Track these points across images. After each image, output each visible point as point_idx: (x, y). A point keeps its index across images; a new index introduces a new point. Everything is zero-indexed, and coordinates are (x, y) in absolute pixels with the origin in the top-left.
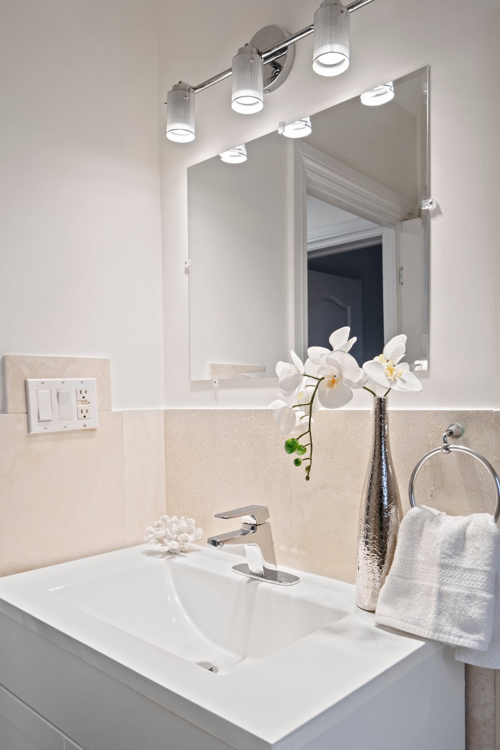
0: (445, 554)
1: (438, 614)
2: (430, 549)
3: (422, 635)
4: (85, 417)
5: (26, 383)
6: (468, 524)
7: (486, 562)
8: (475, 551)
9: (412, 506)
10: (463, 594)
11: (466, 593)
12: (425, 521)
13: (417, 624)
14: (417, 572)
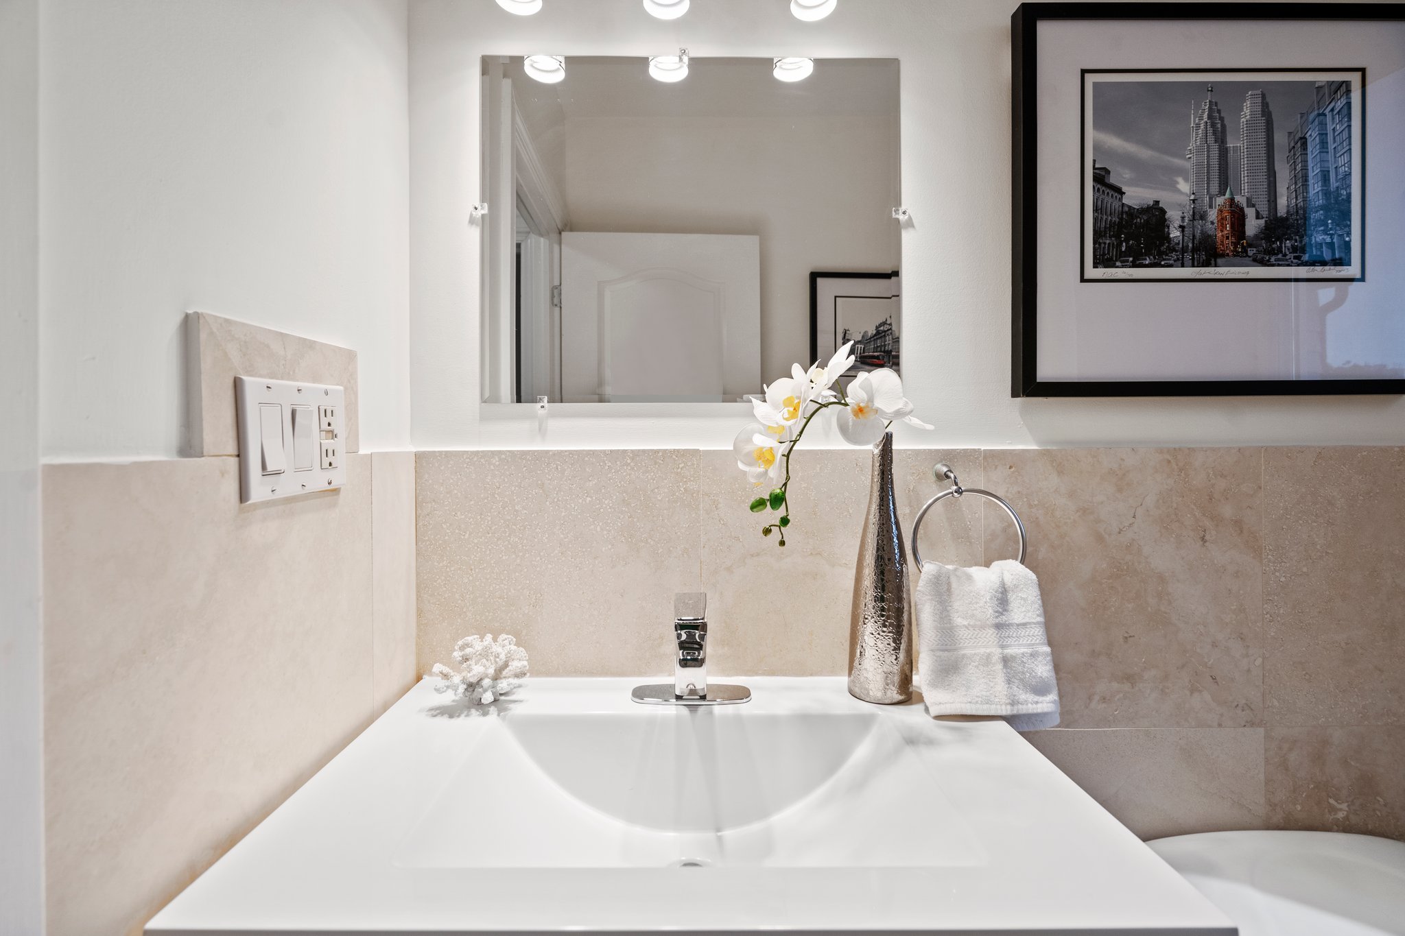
0: (997, 612)
1: (1009, 684)
2: (976, 610)
3: (999, 713)
4: (330, 464)
5: (237, 384)
8: (1022, 602)
10: (1027, 653)
11: (1029, 651)
13: (988, 702)
14: (961, 641)
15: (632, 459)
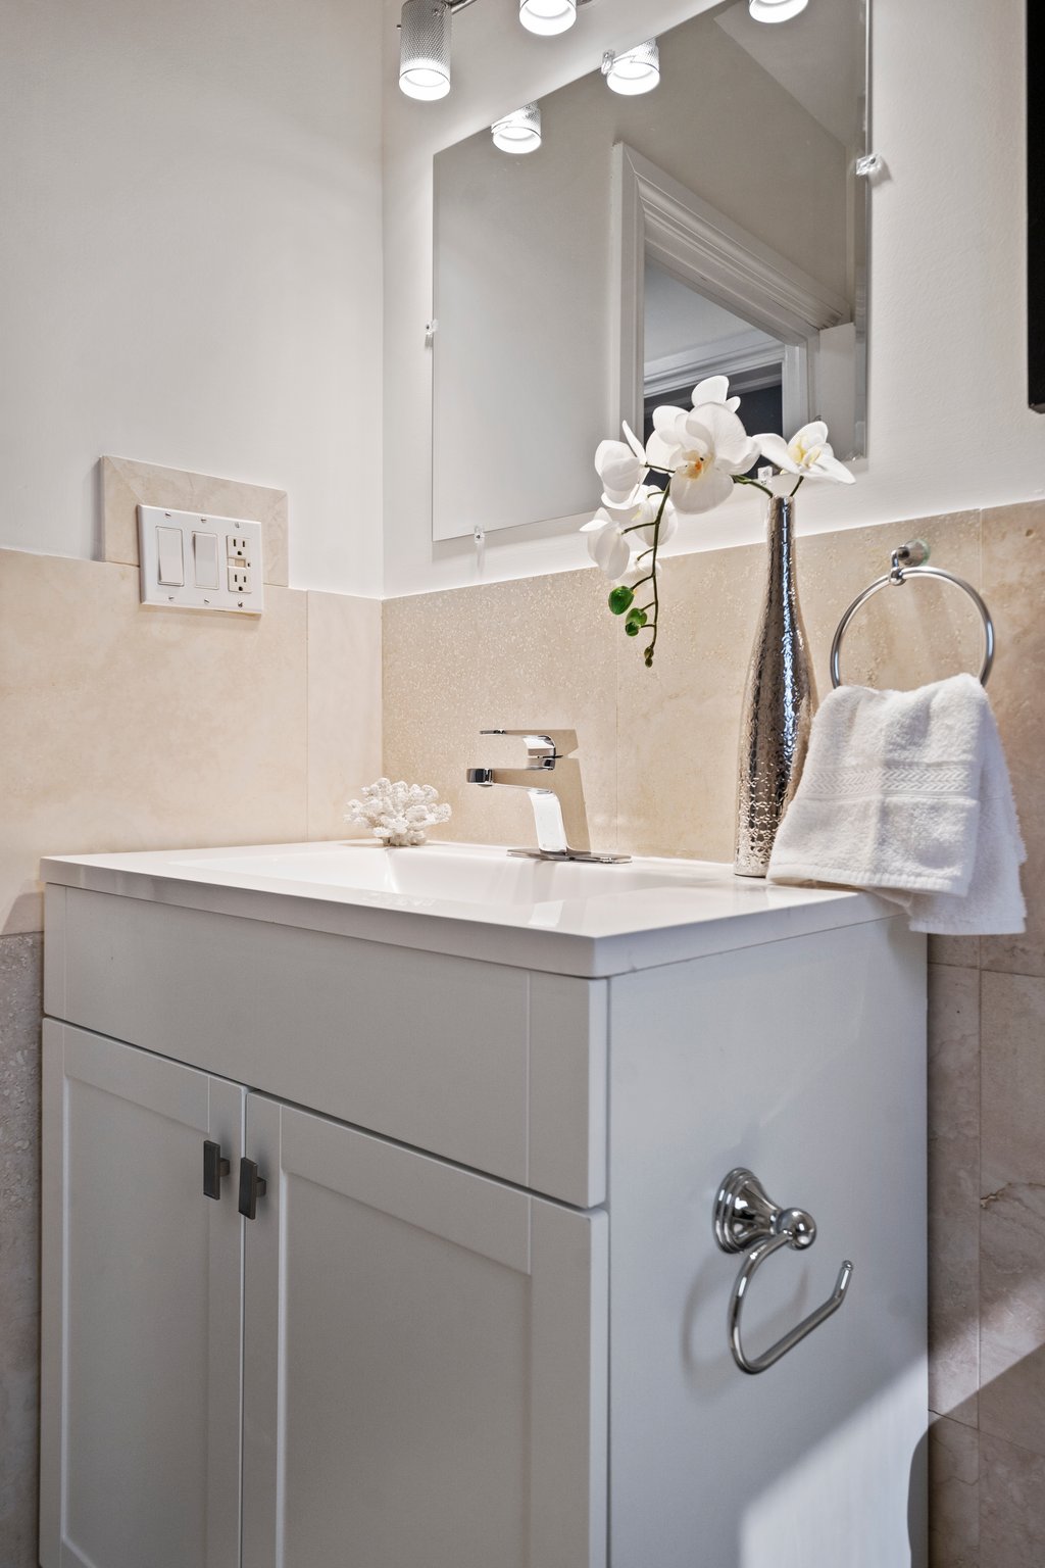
0: (893, 744)
1: (880, 844)
2: (867, 743)
4: (240, 589)
5: (138, 511)
6: (935, 693)
7: (964, 747)
8: (947, 732)
9: (836, 683)
10: (924, 804)
11: (930, 802)
12: (858, 703)
13: (842, 867)
14: (843, 787)
15: (552, 585)
